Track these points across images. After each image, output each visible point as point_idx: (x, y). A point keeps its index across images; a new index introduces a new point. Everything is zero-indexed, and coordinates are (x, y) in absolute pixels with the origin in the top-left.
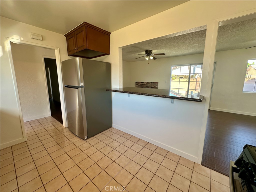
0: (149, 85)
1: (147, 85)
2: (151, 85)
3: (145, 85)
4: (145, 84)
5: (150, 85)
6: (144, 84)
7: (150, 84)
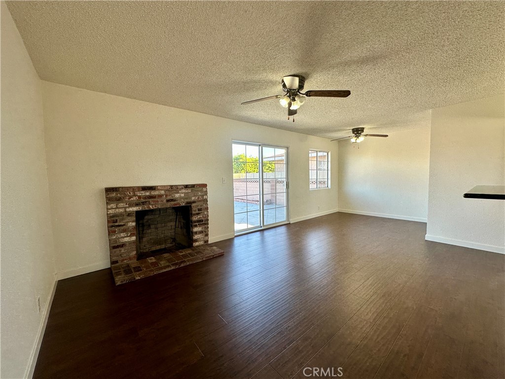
0: (177, 195)
1: (169, 198)
2: (185, 193)
3: (160, 196)
4: (163, 192)
5: (183, 195)
6: (154, 193)
7: (184, 191)
